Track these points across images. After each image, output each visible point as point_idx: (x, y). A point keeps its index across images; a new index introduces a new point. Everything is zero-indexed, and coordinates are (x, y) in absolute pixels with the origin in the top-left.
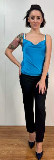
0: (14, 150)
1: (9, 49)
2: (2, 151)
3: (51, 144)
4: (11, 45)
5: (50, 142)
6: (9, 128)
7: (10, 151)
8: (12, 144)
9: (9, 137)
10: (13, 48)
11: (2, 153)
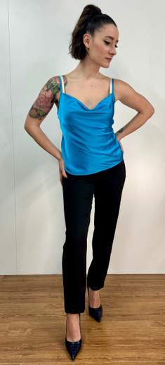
0: (35, 327)
1: (34, 119)
2: (9, 329)
3: (117, 313)
4: (37, 110)
5: (113, 309)
6: (23, 281)
7: (26, 329)
8: (30, 315)
9: (23, 299)
10: (41, 114)
11: (9, 335)
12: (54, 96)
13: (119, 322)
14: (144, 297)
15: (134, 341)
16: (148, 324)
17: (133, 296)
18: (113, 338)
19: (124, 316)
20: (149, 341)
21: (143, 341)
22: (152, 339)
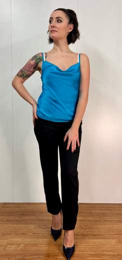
0: (27, 243)
1: (19, 78)
2: (7, 244)
3: (89, 233)
4: (23, 72)
5: (87, 230)
6: (18, 207)
7: (20, 244)
8: (23, 234)
9: (18, 221)
11: (7, 248)
12: (37, 64)
13: (91, 240)
14: (110, 221)
15: (103, 255)
16: (113, 241)
17: (102, 220)
18: (86, 253)
19: (94, 235)
20: (114, 256)
21: (109, 255)
22: (116, 253)
